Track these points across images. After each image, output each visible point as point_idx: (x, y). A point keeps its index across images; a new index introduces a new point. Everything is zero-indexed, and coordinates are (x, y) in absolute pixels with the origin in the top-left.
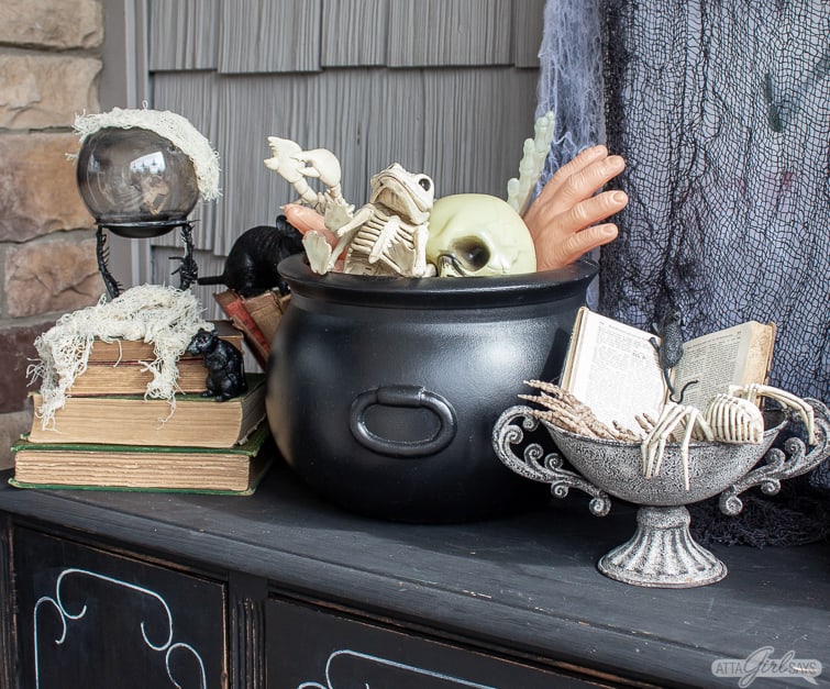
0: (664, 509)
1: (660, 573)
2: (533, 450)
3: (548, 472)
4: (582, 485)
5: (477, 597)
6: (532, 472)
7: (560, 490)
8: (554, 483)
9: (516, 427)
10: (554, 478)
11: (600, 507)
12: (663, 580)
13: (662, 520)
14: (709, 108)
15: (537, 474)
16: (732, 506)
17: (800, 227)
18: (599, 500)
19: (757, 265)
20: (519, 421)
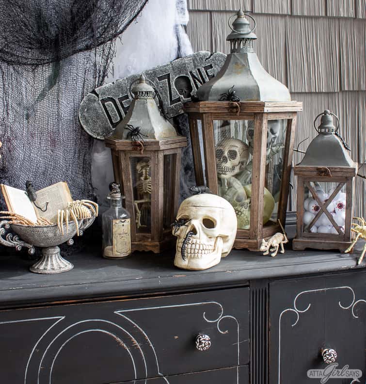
0: (53, 247)
1: (60, 268)
2: (9, 235)
3: (15, 242)
4: (27, 245)
5: (16, 289)
6: (10, 243)
7: (19, 249)
8: (17, 246)
9: (3, 229)
10: (17, 244)
11: (32, 251)
12: (62, 270)
13: (54, 251)
15: (12, 244)
16: (71, 242)
17: (50, 151)
18: (32, 249)
19: (35, 165)
20: (3, 226)
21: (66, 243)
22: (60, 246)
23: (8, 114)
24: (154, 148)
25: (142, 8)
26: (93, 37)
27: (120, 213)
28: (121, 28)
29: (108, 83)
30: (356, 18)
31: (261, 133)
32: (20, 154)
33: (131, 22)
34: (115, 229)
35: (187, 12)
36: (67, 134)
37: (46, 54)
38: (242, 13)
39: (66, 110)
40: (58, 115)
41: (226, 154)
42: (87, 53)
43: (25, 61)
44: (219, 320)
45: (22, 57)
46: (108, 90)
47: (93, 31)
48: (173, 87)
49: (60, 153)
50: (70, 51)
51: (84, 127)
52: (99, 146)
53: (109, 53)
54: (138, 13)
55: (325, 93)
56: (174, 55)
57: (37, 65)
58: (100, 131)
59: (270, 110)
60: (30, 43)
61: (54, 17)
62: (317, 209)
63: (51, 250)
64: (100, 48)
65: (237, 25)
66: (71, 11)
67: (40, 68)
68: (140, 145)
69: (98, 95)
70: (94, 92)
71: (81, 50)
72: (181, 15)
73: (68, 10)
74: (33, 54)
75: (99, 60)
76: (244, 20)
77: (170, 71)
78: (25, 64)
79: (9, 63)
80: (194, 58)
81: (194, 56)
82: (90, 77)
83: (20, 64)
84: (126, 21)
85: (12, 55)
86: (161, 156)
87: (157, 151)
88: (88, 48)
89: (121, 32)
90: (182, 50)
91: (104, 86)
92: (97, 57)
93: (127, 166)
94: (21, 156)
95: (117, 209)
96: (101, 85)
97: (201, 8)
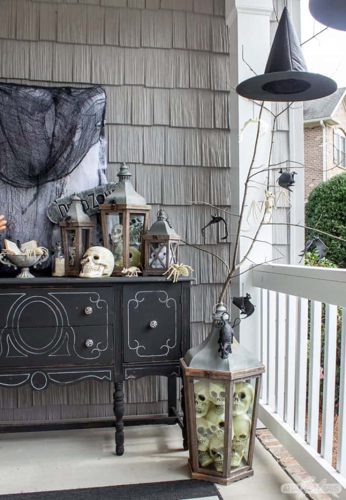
0: (26, 267)
2: (5, 259)
3: (8, 263)
4: (14, 265)
6: (5, 263)
7: (9, 266)
14: (14, 210)
16: (35, 267)
18: (16, 267)
20: (3, 255)
21: (32, 266)
22: (29, 267)
23: (13, 210)
24: (76, 225)
25: (81, 161)
26: (56, 174)
27: (60, 255)
28: (70, 171)
29: (63, 197)
30: (202, 166)
31: (126, 219)
32: (18, 230)
33: (75, 168)
34: (57, 262)
35: (106, 163)
36: (40, 221)
37: (33, 183)
38: (125, 163)
39: (41, 209)
40: (37, 212)
41: (116, 231)
42: (53, 183)
43: (22, 186)
44: (98, 301)
45: (21, 184)
46: (62, 200)
47: (56, 172)
48: (95, 199)
49: (37, 230)
50: (45, 181)
51: (49, 218)
52: (56, 227)
53: (64, 183)
54: (79, 164)
55: (184, 206)
56: (97, 184)
57: (28, 188)
58: (57, 219)
59: (130, 208)
60: (25, 177)
61: (37, 165)
62: (154, 256)
63: (25, 269)
64: (60, 180)
65: (122, 169)
66: (46, 162)
67: (29, 190)
68: (69, 224)
69: (57, 203)
70: (55, 201)
71: (49, 181)
72: (102, 165)
73: (45, 162)
74: (26, 183)
75: (58, 186)
76: (125, 166)
77: (94, 192)
78: (22, 187)
79: (15, 187)
80: (107, 186)
81: (107, 185)
82: (54, 194)
83: (20, 187)
84: (73, 167)
85: (16, 183)
86: (80, 229)
87: (78, 227)
88: (53, 180)
89: (70, 173)
90: (102, 182)
91: (61, 198)
92: (58, 185)
93: (65, 234)
94: (18, 231)
95: (59, 254)
96: (60, 198)
97: (115, 161)
